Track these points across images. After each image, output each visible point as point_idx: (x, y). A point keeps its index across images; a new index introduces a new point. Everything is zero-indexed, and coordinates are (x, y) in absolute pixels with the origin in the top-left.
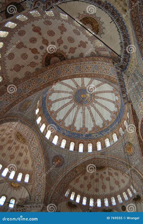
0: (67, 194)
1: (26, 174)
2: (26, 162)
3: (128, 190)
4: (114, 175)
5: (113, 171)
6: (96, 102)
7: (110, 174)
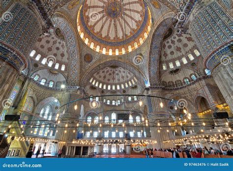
0: (91, 81)
1: (62, 64)
2: (63, 55)
3: (132, 80)
4: (122, 72)
5: (122, 70)
6: (125, 14)
7: (120, 71)
